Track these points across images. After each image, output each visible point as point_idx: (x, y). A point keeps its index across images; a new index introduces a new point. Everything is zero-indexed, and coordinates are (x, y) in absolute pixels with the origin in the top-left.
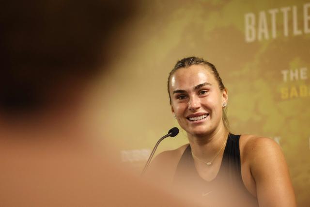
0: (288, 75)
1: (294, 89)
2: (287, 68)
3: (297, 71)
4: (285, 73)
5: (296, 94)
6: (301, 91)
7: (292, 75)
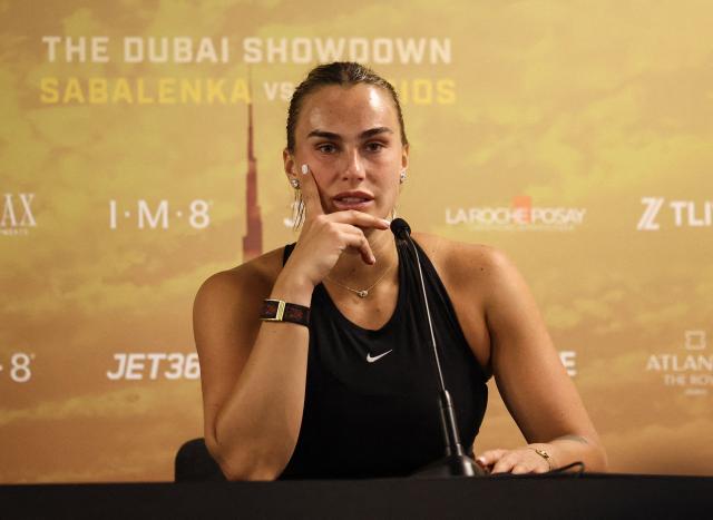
0: (60, 47)
1: (73, 82)
2: (58, 31)
3: (82, 41)
4: (52, 41)
5: (79, 95)
6: (92, 90)
7: (70, 49)
